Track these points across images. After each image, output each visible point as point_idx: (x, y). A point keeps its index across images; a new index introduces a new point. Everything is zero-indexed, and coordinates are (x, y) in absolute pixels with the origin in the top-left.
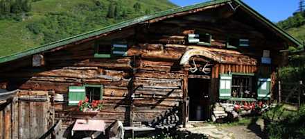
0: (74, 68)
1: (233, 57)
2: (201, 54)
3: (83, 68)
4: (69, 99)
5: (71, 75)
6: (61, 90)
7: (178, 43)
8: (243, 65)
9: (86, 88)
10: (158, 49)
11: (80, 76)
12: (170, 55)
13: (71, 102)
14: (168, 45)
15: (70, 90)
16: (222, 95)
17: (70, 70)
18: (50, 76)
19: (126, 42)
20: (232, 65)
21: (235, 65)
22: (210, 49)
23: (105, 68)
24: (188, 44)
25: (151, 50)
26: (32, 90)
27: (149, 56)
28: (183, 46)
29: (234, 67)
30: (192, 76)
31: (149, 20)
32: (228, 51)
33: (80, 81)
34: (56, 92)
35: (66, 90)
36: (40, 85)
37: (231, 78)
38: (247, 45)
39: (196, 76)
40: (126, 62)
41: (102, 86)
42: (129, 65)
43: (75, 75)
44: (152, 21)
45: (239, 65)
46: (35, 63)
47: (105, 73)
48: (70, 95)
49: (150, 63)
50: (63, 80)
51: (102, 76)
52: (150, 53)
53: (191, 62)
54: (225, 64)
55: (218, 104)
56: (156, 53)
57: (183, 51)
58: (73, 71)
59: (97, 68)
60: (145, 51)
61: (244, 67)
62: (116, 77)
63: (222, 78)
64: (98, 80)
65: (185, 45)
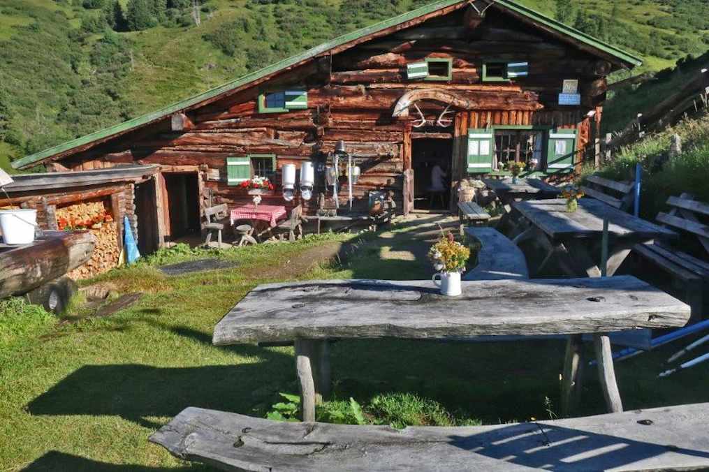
0: (234, 130)
1: (495, 97)
2: (431, 97)
3: (245, 130)
4: (228, 176)
5: (228, 141)
6: (216, 164)
7: (390, 82)
8: (517, 111)
9: (252, 159)
10: (357, 94)
11: (242, 142)
12: (378, 102)
13: (231, 180)
14: (372, 86)
15: (229, 163)
16: (472, 166)
17: (227, 134)
18: (200, 144)
19: (304, 86)
20: (494, 111)
21: (501, 111)
22: (449, 87)
23: (277, 128)
24: (407, 81)
25: (345, 96)
26: (177, 164)
27: (342, 106)
28: (401, 86)
29: (498, 116)
30: (418, 136)
31: (329, 51)
32: (485, 88)
33: (242, 150)
34: (211, 167)
35: (223, 164)
36: (188, 157)
37: (490, 136)
38: (525, 73)
39: (424, 135)
40: (307, 118)
41: (273, 156)
42: (310, 122)
43: (235, 141)
44: (335, 52)
45: (509, 112)
46: (175, 126)
47: (277, 136)
48: (229, 170)
49: (345, 118)
50: (218, 149)
51: (272, 141)
52: (342, 101)
53: (412, 111)
54: (479, 111)
55: (466, 181)
56: (353, 101)
57: (398, 95)
58: (231, 135)
59: (265, 129)
60: (335, 98)
61: (520, 114)
62: (293, 142)
63: (471, 136)
64: (267, 147)
65: (402, 83)
